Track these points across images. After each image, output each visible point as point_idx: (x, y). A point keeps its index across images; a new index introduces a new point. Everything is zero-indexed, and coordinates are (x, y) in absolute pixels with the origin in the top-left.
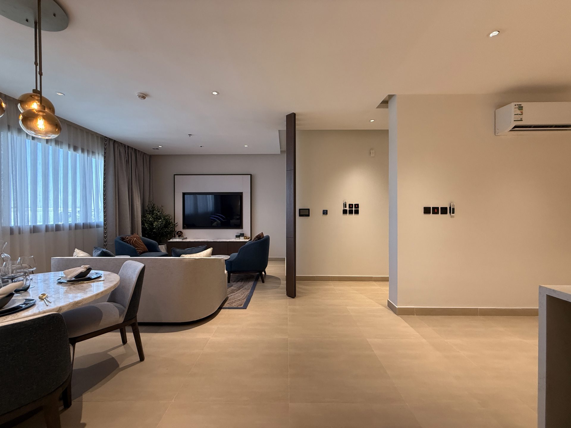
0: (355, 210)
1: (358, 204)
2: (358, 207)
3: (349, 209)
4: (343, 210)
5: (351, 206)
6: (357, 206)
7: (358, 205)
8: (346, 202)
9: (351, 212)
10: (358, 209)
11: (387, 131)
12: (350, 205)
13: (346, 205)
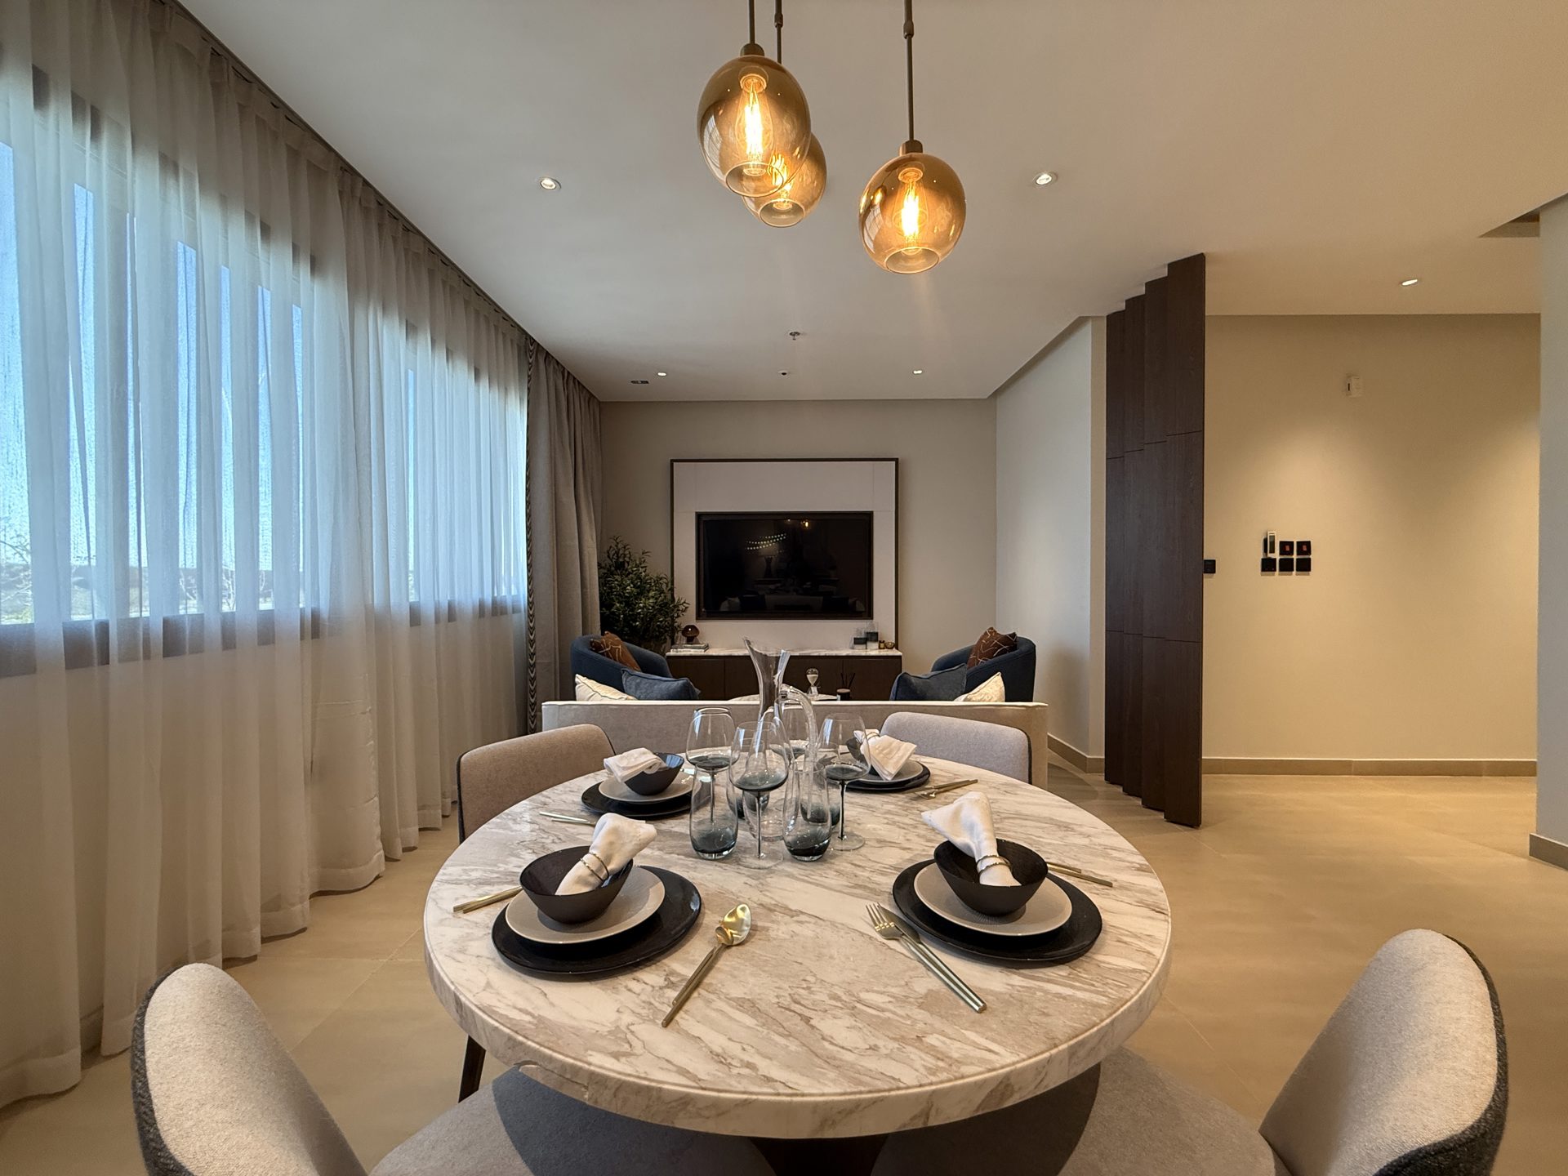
0: (1297, 559)
1: (1309, 542)
2: (1309, 552)
3: (1282, 557)
4: (1263, 559)
5: (1288, 548)
6: (1305, 547)
7: (1308, 544)
8: (1273, 537)
9: (1286, 566)
10: (1306, 557)
11: (1537, 317)
12: (1283, 544)
13: (1273, 544)
